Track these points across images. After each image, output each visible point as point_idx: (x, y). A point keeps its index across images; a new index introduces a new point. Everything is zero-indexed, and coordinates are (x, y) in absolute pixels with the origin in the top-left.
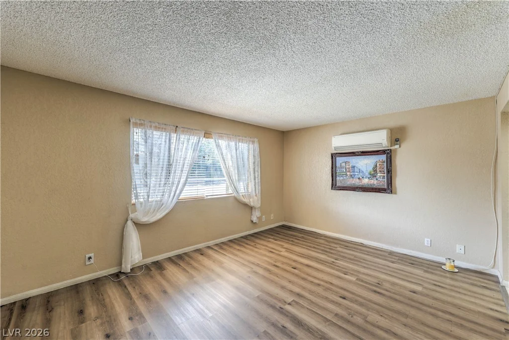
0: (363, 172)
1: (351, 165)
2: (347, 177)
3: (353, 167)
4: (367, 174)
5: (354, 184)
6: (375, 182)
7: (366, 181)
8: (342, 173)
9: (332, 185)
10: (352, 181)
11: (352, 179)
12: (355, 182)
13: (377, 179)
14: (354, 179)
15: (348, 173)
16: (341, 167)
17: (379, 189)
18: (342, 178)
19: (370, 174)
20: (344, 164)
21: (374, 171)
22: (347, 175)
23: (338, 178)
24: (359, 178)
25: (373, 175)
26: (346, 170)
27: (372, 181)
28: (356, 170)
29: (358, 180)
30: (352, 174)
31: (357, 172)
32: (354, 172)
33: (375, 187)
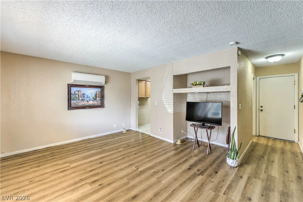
0: (89, 97)
1: (82, 93)
2: (80, 100)
3: (84, 94)
4: (92, 98)
5: (84, 104)
6: (96, 103)
7: (91, 103)
8: (76, 98)
9: (68, 107)
10: (83, 103)
11: (82, 102)
12: (85, 103)
13: (97, 101)
14: (84, 102)
15: (80, 98)
16: (75, 94)
17: (98, 106)
18: (76, 101)
19: (93, 98)
20: (77, 92)
21: (96, 97)
22: (79, 99)
23: (72, 102)
24: (87, 101)
25: (95, 99)
26: (79, 96)
27: (95, 102)
28: (85, 96)
29: (86, 102)
30: (82, 98)
31: (86, 97)
32: (84, 97)
33: (96, 105)
